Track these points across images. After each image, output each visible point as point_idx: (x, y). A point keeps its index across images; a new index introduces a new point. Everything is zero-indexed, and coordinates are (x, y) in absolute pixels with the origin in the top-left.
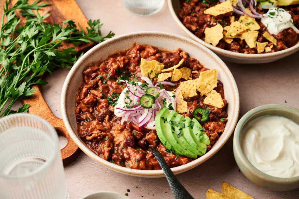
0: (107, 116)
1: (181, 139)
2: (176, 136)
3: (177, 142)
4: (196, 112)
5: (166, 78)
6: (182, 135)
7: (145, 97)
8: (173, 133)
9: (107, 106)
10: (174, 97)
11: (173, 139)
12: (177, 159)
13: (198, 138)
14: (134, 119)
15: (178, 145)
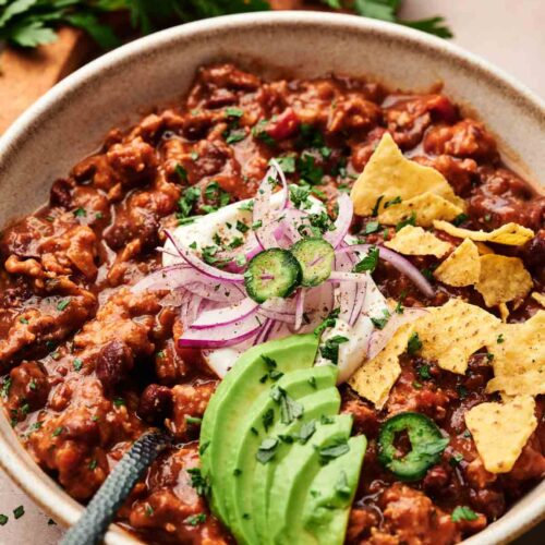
0: (137, 242)
1: (260, 472)
2: (255, 449)
3: (238, 473)
4: (400, 425)
5: (422, 251)
6: (273, 460)
7: (278, 259)
8: (254, 431)
9: (162, 212)
10: (378, 325)
11: (236, 451)
12: (190, 524)
13: (309, 507)
14: (195, 304)
15: (233, 481)
